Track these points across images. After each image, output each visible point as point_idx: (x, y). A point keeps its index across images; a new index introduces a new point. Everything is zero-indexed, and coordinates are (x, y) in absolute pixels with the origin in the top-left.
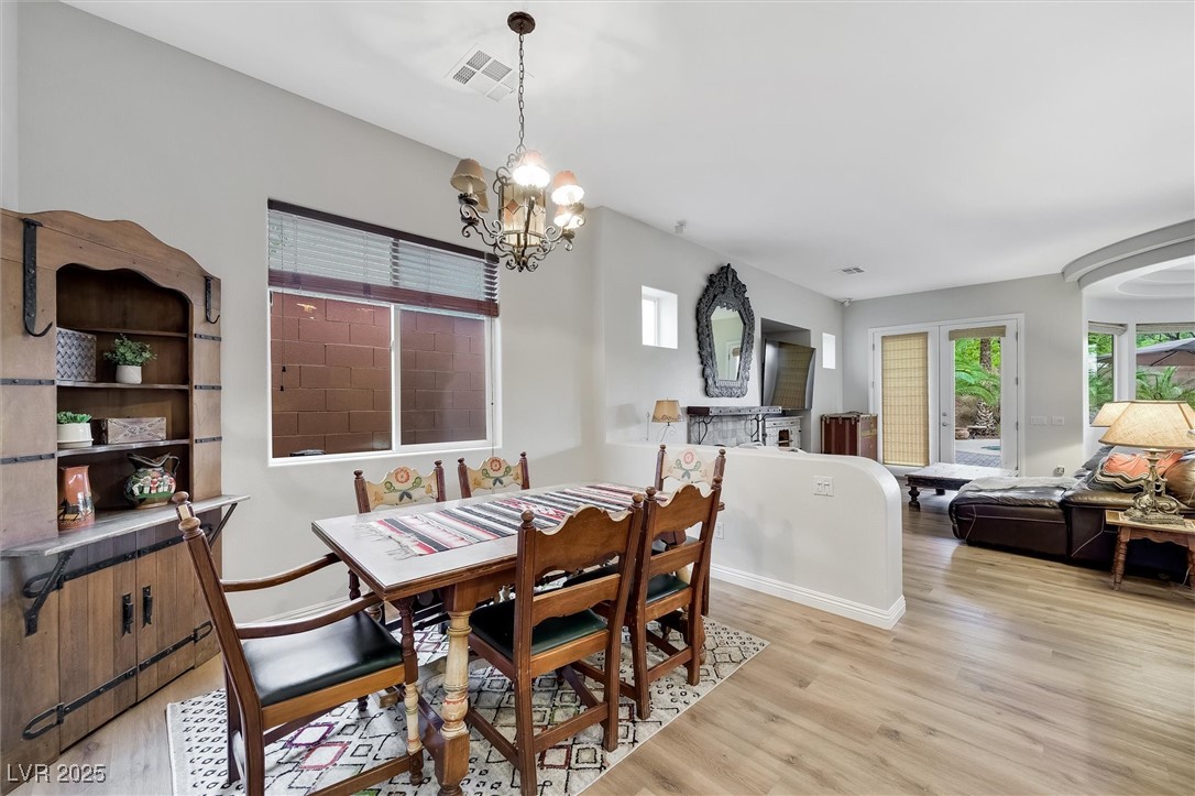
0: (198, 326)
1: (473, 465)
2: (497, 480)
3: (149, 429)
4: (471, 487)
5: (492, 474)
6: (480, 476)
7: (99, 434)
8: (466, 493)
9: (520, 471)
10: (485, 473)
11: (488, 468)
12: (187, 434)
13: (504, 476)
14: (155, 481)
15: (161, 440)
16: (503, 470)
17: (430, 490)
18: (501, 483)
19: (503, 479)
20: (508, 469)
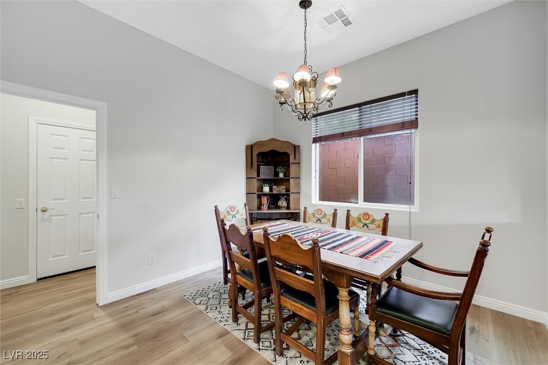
0: (292, 160)
1: (354, 214)
2: (365, 225)
3: (281, 189)
4: (350, 225)
5: (363, 221)
6: (356, 220)
7: (271, 189)
8: (348, 227)
9: (381, 223)
10: (359, 219)
11: (362, 217)
12: (289, 191)
13: (370, 224)
14: (282, 203)
15: (284, 192)
16: (370, 220)
17: (329, 221)
18: (368, 227)
19: (369, 225)
20: (373, 221)
